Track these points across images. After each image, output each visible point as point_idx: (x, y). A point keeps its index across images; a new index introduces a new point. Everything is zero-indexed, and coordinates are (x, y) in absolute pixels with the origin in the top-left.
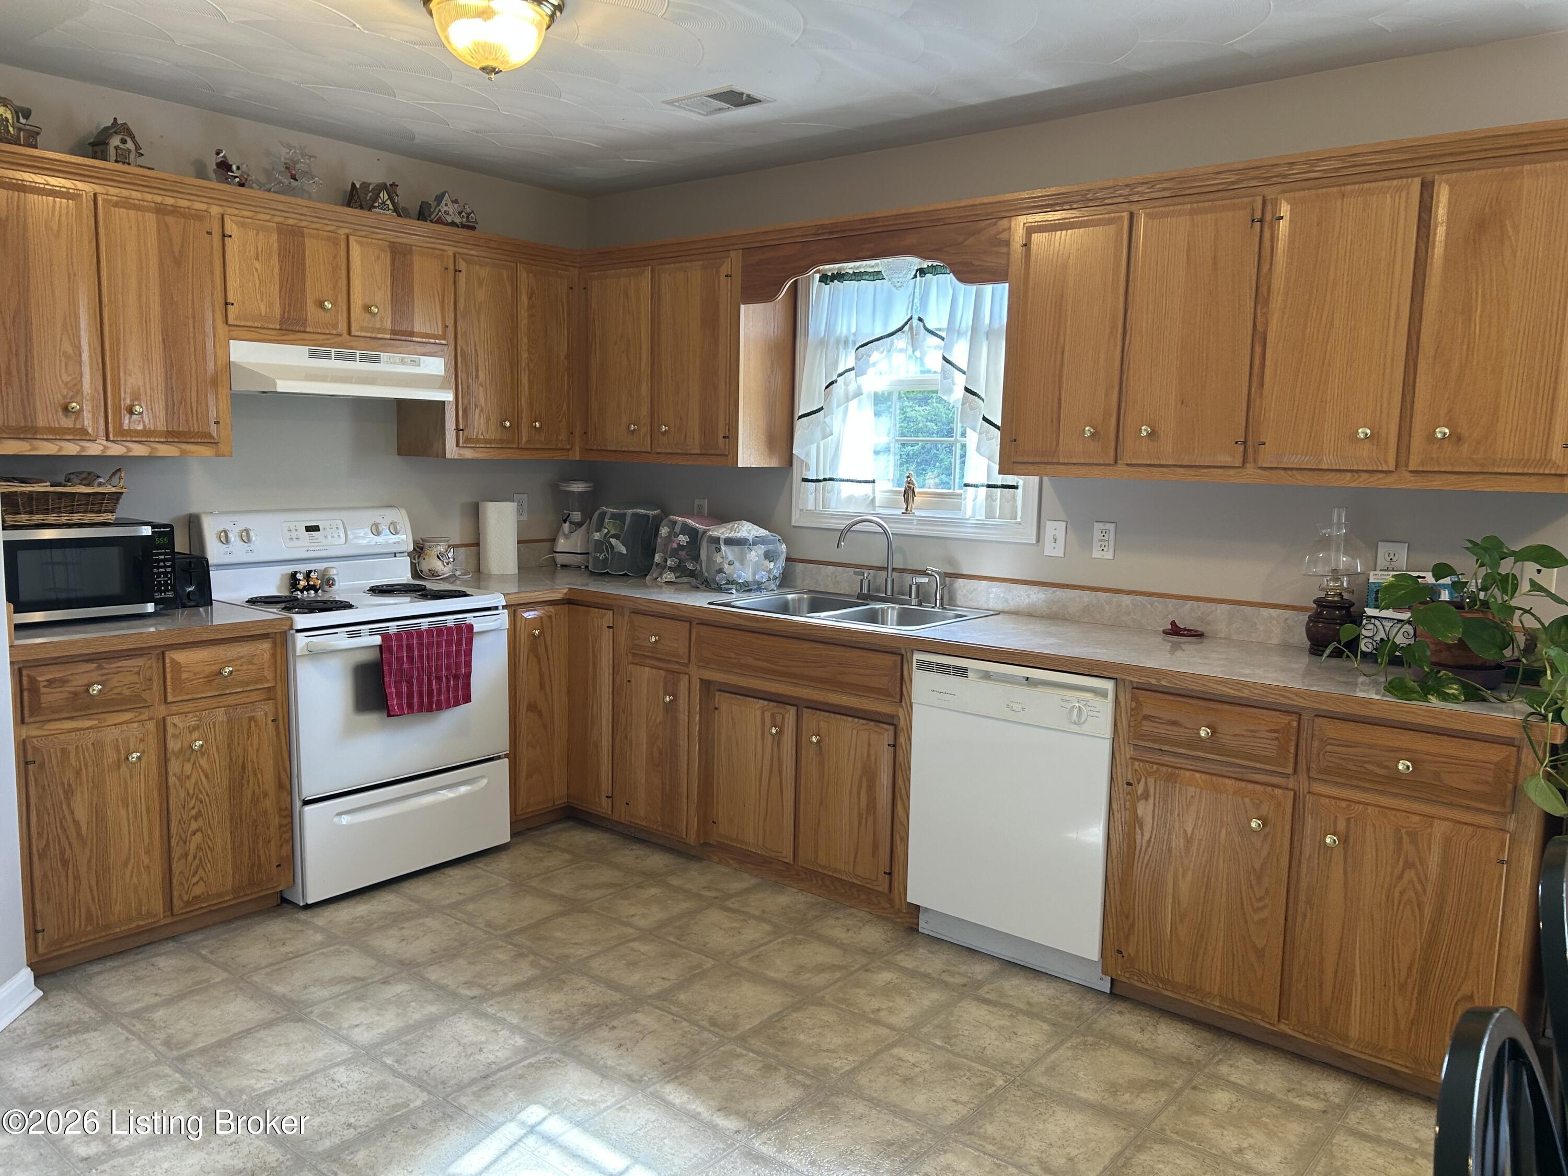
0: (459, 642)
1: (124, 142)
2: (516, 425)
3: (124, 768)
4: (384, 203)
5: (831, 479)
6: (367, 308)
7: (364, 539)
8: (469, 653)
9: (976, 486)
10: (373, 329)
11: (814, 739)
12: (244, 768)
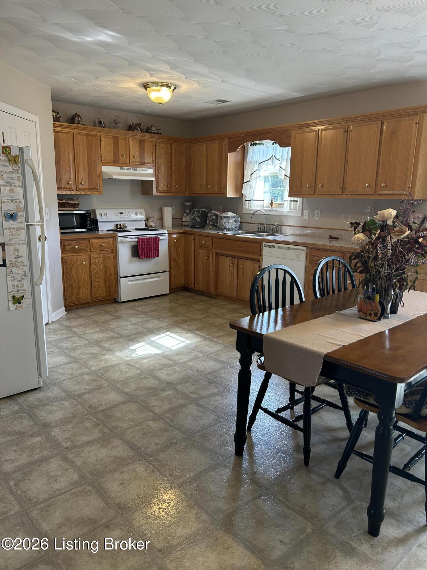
0: (156, 242)
1: (78, 118)
2: (171, 186)
3: (82, 265)
4: (138, 128)
5: (252, 200)
6: (134, 157)
7: (134, 217)
8: (158, 244)
9: (288, 201)
10: (135, 162)
11: (241, 266)
12: (107, 268)
